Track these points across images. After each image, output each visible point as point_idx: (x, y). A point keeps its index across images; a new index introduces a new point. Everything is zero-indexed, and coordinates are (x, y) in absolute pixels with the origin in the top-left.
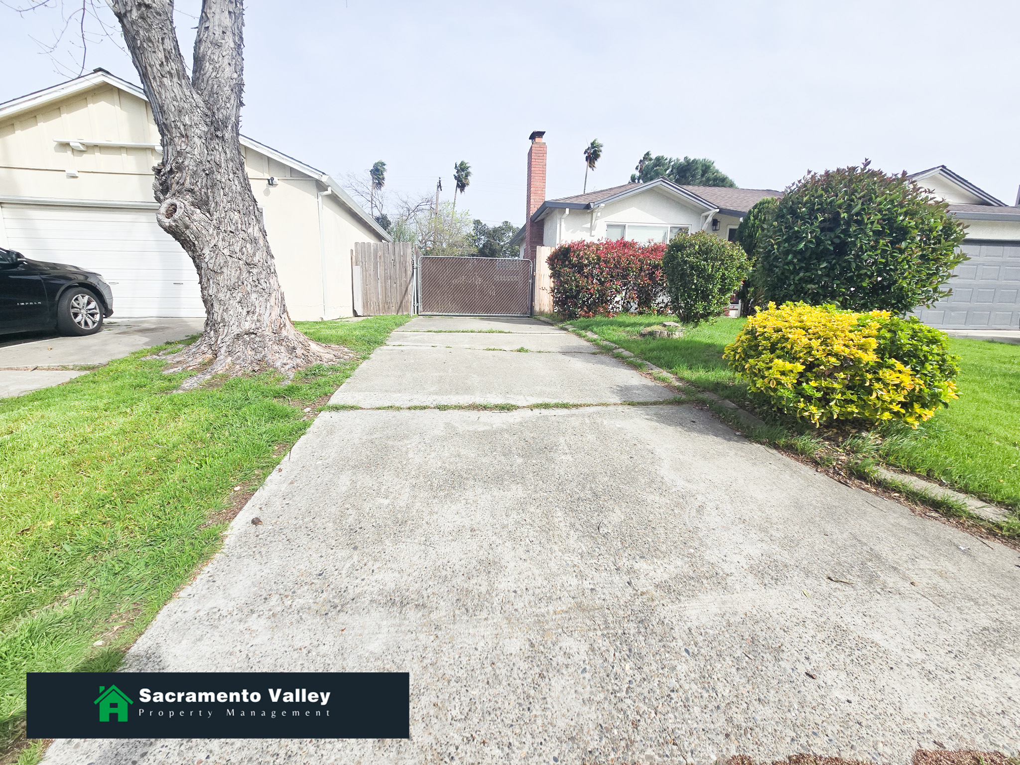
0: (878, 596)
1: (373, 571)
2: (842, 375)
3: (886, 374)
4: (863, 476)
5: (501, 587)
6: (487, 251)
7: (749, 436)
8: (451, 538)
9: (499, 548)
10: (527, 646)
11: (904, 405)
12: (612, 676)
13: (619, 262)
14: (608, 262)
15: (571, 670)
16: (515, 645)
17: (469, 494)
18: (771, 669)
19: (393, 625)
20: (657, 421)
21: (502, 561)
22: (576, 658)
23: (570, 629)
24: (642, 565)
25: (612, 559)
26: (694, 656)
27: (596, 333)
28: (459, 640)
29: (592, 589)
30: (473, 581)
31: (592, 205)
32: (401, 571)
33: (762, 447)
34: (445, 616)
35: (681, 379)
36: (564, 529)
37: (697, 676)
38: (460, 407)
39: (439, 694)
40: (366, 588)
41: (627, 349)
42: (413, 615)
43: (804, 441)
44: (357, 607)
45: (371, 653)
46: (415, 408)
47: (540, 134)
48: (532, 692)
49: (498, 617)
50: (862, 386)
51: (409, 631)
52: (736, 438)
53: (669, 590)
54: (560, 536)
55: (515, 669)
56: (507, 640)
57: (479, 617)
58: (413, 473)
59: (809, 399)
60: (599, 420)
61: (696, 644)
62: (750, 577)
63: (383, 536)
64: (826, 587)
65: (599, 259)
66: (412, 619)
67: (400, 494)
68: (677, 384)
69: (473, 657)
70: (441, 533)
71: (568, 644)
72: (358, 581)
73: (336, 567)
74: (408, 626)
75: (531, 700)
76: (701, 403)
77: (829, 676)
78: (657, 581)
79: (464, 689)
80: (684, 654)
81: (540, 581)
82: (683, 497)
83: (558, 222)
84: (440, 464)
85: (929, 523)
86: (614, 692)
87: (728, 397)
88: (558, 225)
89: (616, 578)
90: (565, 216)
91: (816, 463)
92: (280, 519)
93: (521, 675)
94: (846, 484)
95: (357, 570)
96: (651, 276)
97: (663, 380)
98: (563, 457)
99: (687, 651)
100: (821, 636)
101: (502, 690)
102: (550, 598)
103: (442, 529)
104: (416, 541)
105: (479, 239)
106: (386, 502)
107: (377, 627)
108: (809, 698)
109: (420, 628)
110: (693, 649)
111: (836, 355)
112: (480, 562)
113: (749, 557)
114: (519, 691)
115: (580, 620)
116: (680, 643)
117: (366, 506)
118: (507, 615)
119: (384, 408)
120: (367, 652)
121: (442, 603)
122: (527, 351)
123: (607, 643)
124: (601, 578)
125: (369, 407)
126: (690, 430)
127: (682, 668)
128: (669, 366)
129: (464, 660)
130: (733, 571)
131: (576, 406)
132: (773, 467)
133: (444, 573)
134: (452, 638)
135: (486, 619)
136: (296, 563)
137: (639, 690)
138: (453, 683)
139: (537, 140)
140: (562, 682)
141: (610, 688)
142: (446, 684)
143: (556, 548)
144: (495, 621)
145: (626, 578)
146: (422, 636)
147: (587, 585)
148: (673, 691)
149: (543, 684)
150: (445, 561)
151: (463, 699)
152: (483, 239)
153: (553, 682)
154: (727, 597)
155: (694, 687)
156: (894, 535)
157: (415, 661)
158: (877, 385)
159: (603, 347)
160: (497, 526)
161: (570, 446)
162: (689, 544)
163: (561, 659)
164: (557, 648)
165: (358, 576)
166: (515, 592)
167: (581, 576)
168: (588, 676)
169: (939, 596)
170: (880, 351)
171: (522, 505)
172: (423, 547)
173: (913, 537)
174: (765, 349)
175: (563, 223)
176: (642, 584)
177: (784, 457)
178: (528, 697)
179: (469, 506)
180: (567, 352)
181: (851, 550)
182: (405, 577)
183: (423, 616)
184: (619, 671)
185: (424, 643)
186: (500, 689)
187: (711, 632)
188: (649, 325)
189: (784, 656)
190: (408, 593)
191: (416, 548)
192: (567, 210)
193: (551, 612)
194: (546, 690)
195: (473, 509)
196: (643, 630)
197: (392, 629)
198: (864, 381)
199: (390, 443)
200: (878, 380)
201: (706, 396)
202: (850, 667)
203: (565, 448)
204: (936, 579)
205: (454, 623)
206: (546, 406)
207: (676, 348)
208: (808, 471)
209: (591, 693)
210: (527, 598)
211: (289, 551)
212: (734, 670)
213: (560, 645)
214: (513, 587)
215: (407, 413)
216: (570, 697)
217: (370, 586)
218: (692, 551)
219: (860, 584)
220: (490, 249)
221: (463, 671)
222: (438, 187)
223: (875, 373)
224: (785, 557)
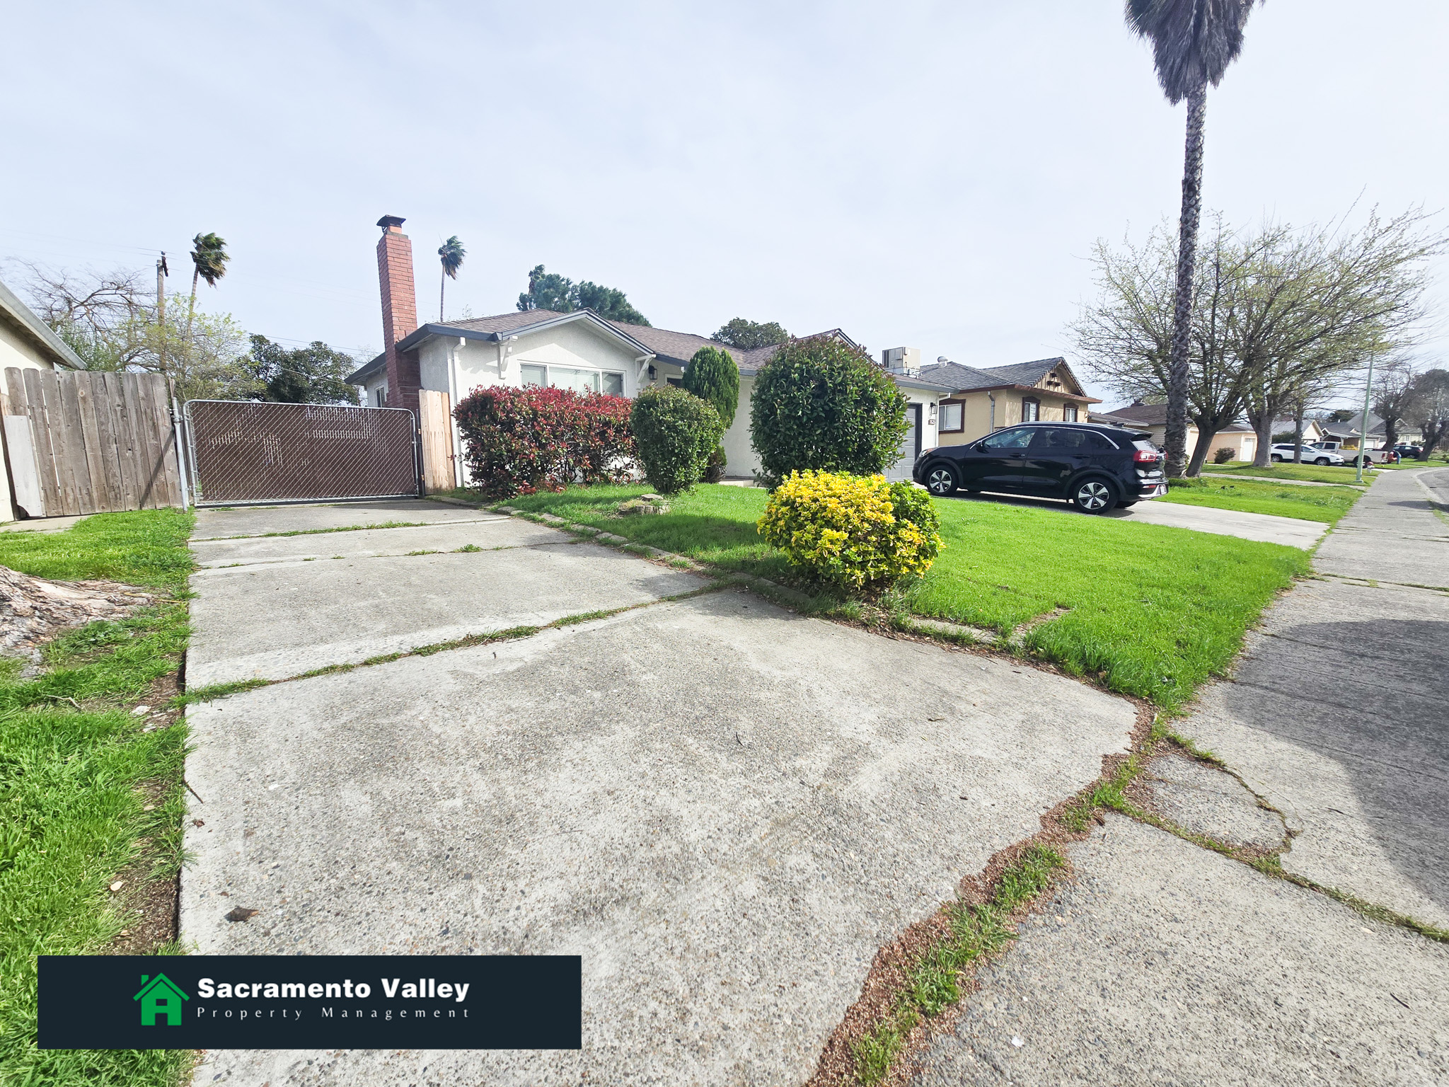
0: (962, 723)
1: (523, 892)
2: (874, 539)
3: (903, 533)
4: (902, 629)
5: (693, 837)
6: (285, 390)
7: (802, 612)
8: (591, 812)
9: (657, 799)
10: (762, 882)
11: (916, 559)
12: (847, 868)
13: (562, 418)
14: (549, 417)
15: (814, 881)
16: (750, 887)
17: (568, 753)
18: (941, 807)
19: (606, 937)
20: (712, 614)
21: (672, 812)
22: (810, 870)
23: (785, 847)
24: (800, 762)
25: (772, 766)
26: (889, 821)
27: (556, 515)
28: (694, 912)
29: (777, 803)
30: (659, 846)
31: (499, 336)
32: (562, 875)
33: (816, 620)
34: (658, 897)
35: (701, 562)
36: (707, 755)
37: (902, 835)
38: (452, 646)
39: (718, 972)
40: (532, 915)
41: (615, 532)
42: (622, 915)
43: (853, 606)
44: (541, 942)
45: (607, 978)
46: (378, 661)
47: (398, 222)
48: (798, 919)
49: (714, 870)
50: (887, 546)
51: (631, 933)
52: (791, 617)
53: (837, 776)
54: (709, 764)
55: (768, 907)
56: (739, 886)
57: (695, 879)
58: (464, 752)
59: (852, 563)
60: (650, 625)
61: (884, 811)
62: (883, 739)
63: (496, 846)
64: (932, 727)
65: (535, 414)
66: (623, 919)
67: (469, 785)
68: (700, 568)
69: (721, 920)
70: (573, 810)
71: (794, 861)
72: (513, 912)
73: (463, 912)
74: (625, 928)
75: (803, 926)
76: (740, 585)
77: (973, 793)
78: (822, 771)
79: (738, 954)
80: (882, 823)
81: (725, 816)
82: (788, 686)
83: (449, 356)
84: (493, 728)
85: (957, 655)
86: (858, 881)
87: (762, 575)
88: (449, 361)
89: (789, 784)
90: (459, 348)
91: (865, 626)
92: (286, 892)
93: (777, 910)
94: (893, 638)
95: (498, 901)
96: (602, 435)
97: (682, 566)
98: (644, 677)
99: (882, 820)
100: (951, 767)
101: (772, 933)
102: (747, 827)
103: (570, 805)
104: (549, 833)
105: (267, 368)
106: (458, 802)
107: (588, 949)
108: (973, 815)
109: (641, 923)
110: (884, 816)
111: (868, 521)
112: (649, 823)
113: (872, 723)
114: (787, 924)
115: (787, 835)
116: (874, 816)
117: (433, 819)
118: (719, 863)
119: (319, 673)
120: (601, 980)
121: (644, 885)
122: (477, 550)
123: (823, 844)
124: (776, 787)
125: (287, 677)
126: (749, 617)
127: (888, 835)
128: (680, 548)
129: (715, 927)
130: (869, 739)
131: (612, 613)
132: (835, 636)
133: (618, 853)
134: (684, 913)
135: (703, 878)
136: (388, 937)
137: (873, 869)
138: (723, 955)
139: (393, 229)
140: (815, 895)
141: (852, 880)
142: (716, 959)
143: (714, 777)
144: (713, 874)
145: (796, 780)
146: (650, 930)
147: (769, 800)
148: (895, 856)
149: (801, 907)
150: (607, 839)
151: (744, 962)
152: (274, 370)
153: (807, 900)
154: (879, 763)
155: (906, 845)
156: (945, 672)
157: (665, 957)
158: (899, 544)
159: (582, 534)
160: (634, 777)
161: (642, 663)
162: (823, 728)
163: (798, 878)
164: (788, 870)
165: (507, 906)
166: (709, 837)
167: (758, 794)
168: (829, 879)
169: (992, 709)
170: (895, 513)
171: (642, 745)
172: (565, 836)
173: (955, 670)
174: (806, 520)
175: (456, 358)
176: (814, 779)
177: (838, 625)
178: (798, 925)
179: (580, 767)
180: (536, 545)
181: (928, 692)
182: (574, 880)
183: (633, 909)
184: (849, 862)
185: (658, 935)
186: (770, 933)
187: (886, 796)
188: (626, 499)
189: (941, 792)
190: (593, 895)
191: (557, 840)
192: (463, 340)
193: (758, 840)
194: (807, 911)
195: (588, 769)
196: (841, 819)
197: (609, 942)
198: (888, 541)
199: (385, 722)
200: (899, 539)
201: (738, 576)
202: (980, 781)
203: (639, 666)
204: (984, 697)
205: (674, 899)
206: (575, 620)
207: (674, 525)
208: (861, 633)
209: (842, 891)
210: (727, 837)
211: (357, 928)
212: (920, 818)
213: (788, 866)
214: (705, 833)
215: (367, 672)
216: (830, 905)
217: (536, 910)
218: (829, 733)
219: (949, 718)
220: (291, 387)
221: (722, 938)
222: (159, 269)
223: (896, 533)
224: (894, 714)
